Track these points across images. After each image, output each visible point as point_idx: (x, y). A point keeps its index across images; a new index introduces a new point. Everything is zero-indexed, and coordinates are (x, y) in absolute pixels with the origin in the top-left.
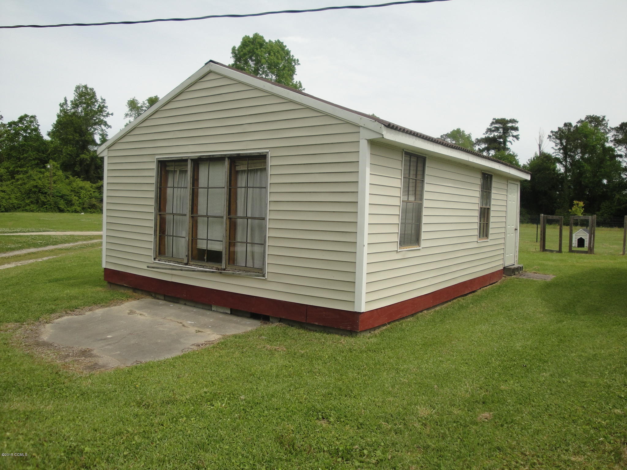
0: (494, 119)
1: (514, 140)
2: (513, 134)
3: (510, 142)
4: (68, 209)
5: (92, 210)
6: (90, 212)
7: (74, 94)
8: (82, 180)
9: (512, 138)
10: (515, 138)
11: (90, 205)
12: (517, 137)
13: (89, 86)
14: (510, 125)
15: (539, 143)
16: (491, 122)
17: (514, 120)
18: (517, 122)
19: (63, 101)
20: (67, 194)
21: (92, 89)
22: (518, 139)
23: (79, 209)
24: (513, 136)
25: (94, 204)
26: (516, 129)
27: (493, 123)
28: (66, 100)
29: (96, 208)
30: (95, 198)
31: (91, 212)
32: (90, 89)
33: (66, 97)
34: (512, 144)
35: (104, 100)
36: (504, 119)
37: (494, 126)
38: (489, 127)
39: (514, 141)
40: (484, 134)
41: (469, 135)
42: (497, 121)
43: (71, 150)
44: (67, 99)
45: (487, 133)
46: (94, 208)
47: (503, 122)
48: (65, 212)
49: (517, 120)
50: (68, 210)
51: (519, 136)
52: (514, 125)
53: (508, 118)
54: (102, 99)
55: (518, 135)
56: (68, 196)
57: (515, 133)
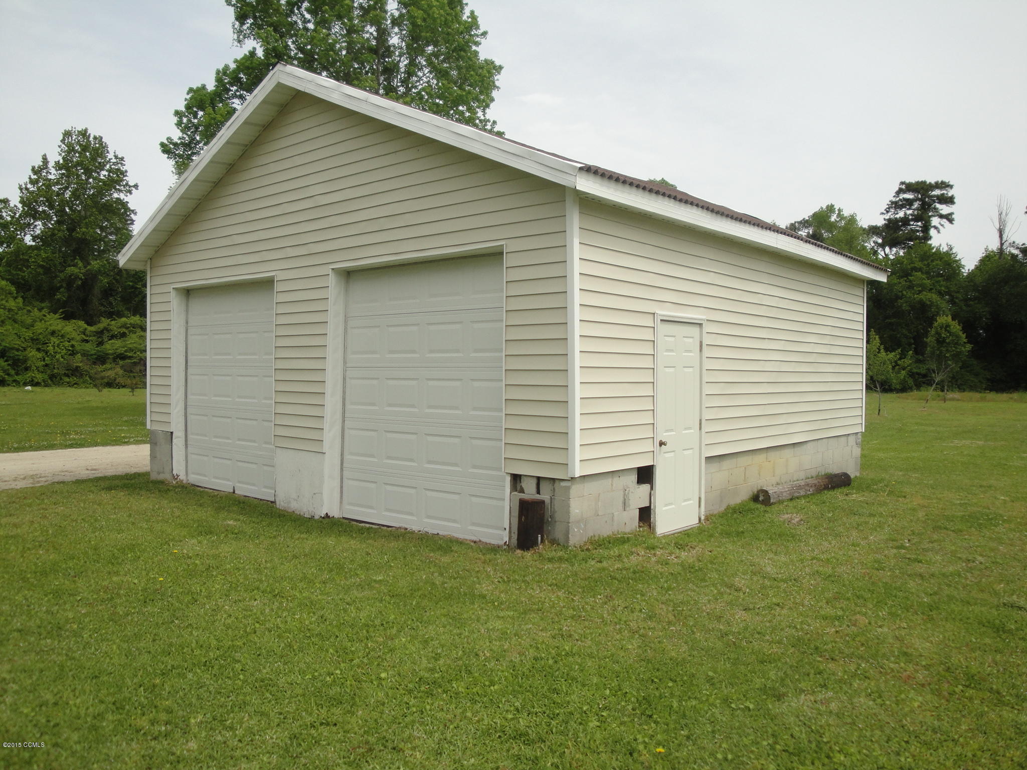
0: (902, 183)
1: (942, 223)
2: (941, 212)
3: (935, 227)
4: (16, 378)
5: (73, 379)
6: (68, 383)
7: (59, 147)
8: (60, 318)
9: (939, 219)
10: (945, 220)
11: (68, 370)
12: (949, 218)
13: (93, 132)
14: (937, 192)
15: (998, 227)
16: (897, 189)
17: (943, 183)
18: (951, 187)
19: (38, 162)
20: (16, 346)
21: (99, 139)
22: (951, 221)
23: (39, 377)
24: (941, 216)
25: (77, 367)
26: (950, 201)
27: (900, 191)
28: (45, 160)
29: (82, 375)
30: (83, 355)
31: (70, 385)
32: (95, 138)
33: (45, 155)
34: (939, 232)
35: (122, 159)
36: (924, 183)
37: (902, 196)
38: (894, 200)
39: (942, 225)
40: (882, 213)
41: (852, 216)
42: (909, 187)
43: (47, 257)
44: (49, 159)
45: (888, 212)
46: (76, 376)
47: (921, 189)
48: (9, 385)
49: (951, 183)
50: (15, 381)
51: (953, 216)
52: (945, 192)
53: (931, 179)
54: (116, 157)
55: (951, 214)
56: (18, 350)
57: (944, 209)
